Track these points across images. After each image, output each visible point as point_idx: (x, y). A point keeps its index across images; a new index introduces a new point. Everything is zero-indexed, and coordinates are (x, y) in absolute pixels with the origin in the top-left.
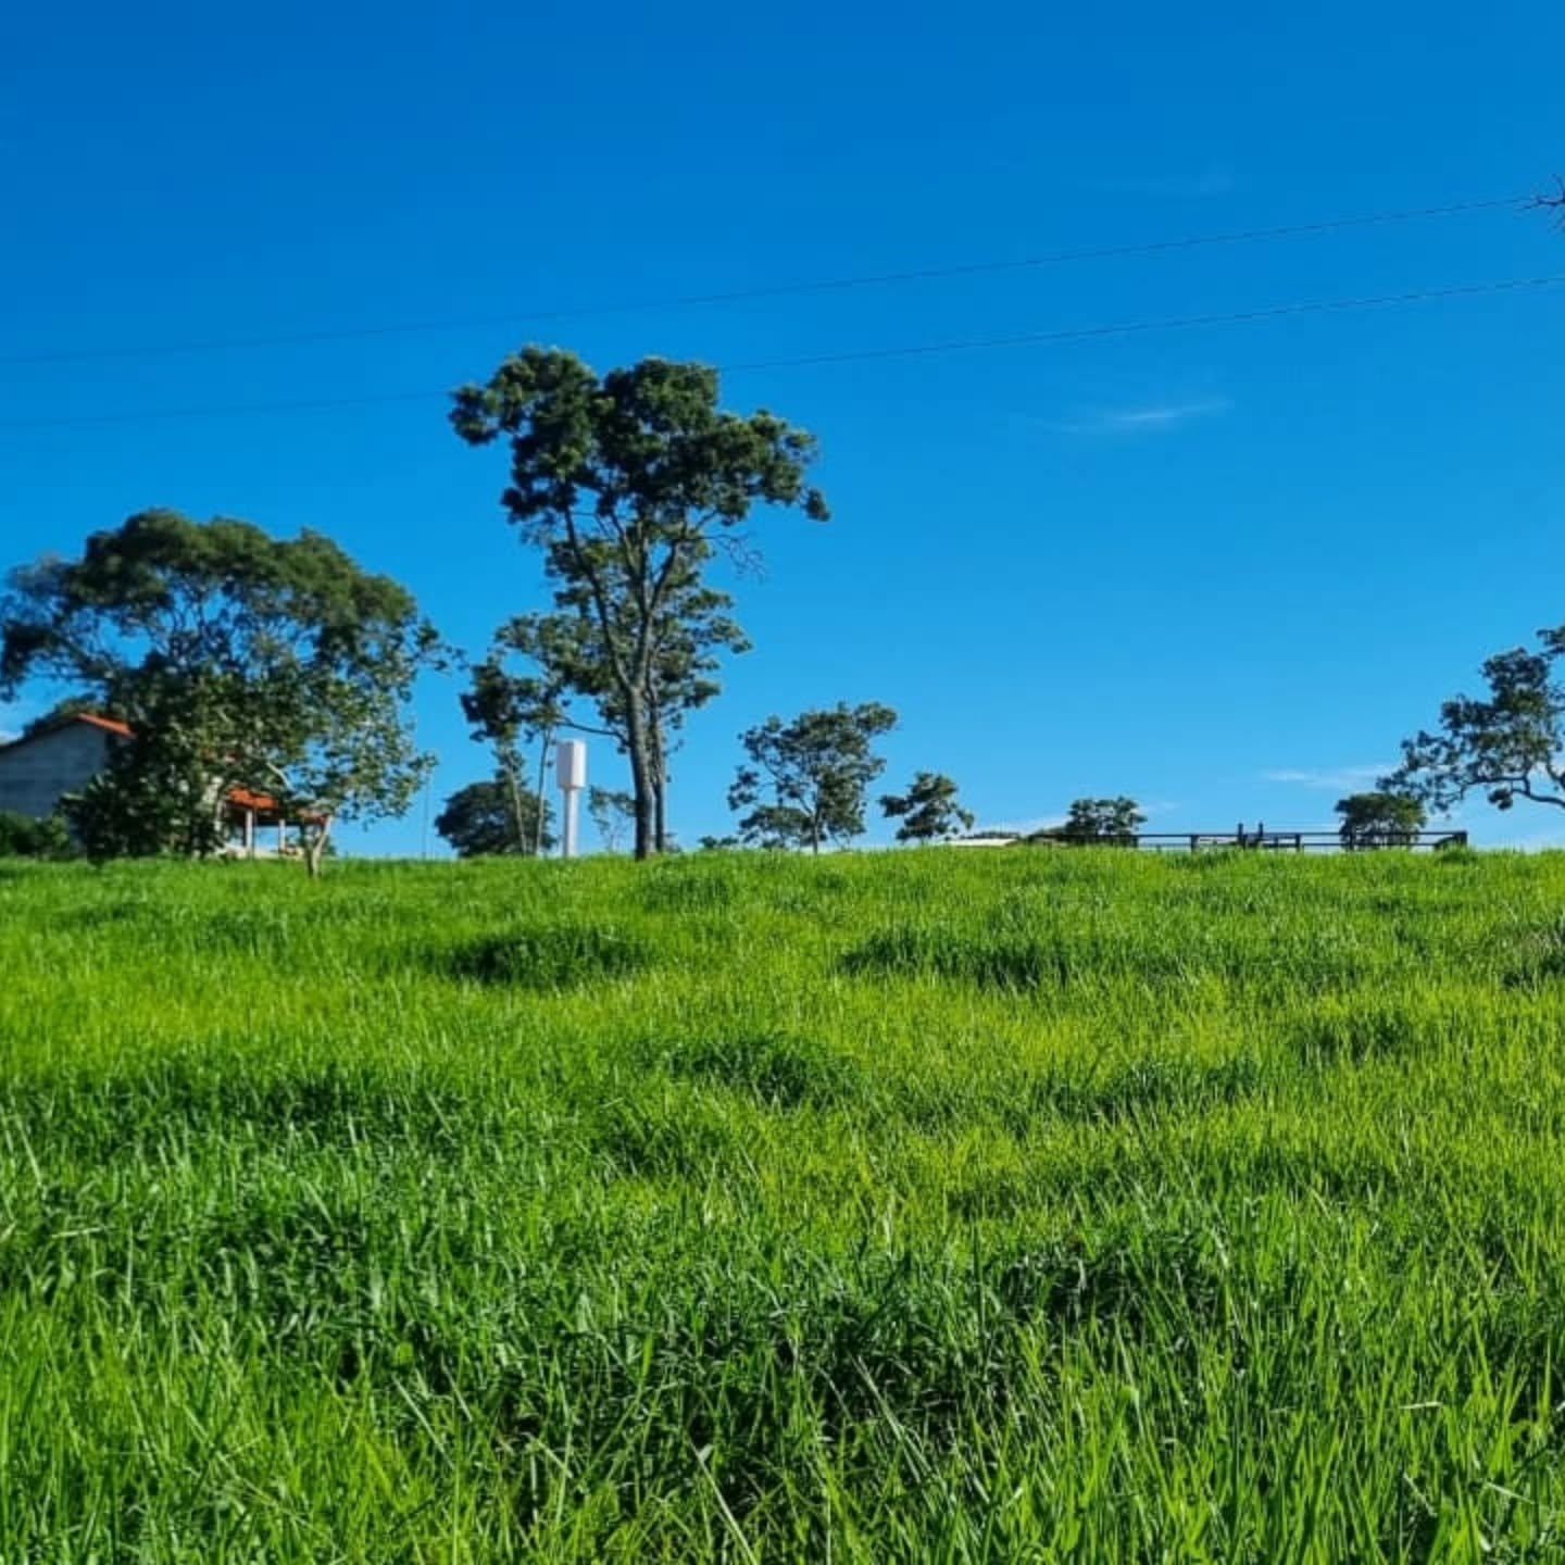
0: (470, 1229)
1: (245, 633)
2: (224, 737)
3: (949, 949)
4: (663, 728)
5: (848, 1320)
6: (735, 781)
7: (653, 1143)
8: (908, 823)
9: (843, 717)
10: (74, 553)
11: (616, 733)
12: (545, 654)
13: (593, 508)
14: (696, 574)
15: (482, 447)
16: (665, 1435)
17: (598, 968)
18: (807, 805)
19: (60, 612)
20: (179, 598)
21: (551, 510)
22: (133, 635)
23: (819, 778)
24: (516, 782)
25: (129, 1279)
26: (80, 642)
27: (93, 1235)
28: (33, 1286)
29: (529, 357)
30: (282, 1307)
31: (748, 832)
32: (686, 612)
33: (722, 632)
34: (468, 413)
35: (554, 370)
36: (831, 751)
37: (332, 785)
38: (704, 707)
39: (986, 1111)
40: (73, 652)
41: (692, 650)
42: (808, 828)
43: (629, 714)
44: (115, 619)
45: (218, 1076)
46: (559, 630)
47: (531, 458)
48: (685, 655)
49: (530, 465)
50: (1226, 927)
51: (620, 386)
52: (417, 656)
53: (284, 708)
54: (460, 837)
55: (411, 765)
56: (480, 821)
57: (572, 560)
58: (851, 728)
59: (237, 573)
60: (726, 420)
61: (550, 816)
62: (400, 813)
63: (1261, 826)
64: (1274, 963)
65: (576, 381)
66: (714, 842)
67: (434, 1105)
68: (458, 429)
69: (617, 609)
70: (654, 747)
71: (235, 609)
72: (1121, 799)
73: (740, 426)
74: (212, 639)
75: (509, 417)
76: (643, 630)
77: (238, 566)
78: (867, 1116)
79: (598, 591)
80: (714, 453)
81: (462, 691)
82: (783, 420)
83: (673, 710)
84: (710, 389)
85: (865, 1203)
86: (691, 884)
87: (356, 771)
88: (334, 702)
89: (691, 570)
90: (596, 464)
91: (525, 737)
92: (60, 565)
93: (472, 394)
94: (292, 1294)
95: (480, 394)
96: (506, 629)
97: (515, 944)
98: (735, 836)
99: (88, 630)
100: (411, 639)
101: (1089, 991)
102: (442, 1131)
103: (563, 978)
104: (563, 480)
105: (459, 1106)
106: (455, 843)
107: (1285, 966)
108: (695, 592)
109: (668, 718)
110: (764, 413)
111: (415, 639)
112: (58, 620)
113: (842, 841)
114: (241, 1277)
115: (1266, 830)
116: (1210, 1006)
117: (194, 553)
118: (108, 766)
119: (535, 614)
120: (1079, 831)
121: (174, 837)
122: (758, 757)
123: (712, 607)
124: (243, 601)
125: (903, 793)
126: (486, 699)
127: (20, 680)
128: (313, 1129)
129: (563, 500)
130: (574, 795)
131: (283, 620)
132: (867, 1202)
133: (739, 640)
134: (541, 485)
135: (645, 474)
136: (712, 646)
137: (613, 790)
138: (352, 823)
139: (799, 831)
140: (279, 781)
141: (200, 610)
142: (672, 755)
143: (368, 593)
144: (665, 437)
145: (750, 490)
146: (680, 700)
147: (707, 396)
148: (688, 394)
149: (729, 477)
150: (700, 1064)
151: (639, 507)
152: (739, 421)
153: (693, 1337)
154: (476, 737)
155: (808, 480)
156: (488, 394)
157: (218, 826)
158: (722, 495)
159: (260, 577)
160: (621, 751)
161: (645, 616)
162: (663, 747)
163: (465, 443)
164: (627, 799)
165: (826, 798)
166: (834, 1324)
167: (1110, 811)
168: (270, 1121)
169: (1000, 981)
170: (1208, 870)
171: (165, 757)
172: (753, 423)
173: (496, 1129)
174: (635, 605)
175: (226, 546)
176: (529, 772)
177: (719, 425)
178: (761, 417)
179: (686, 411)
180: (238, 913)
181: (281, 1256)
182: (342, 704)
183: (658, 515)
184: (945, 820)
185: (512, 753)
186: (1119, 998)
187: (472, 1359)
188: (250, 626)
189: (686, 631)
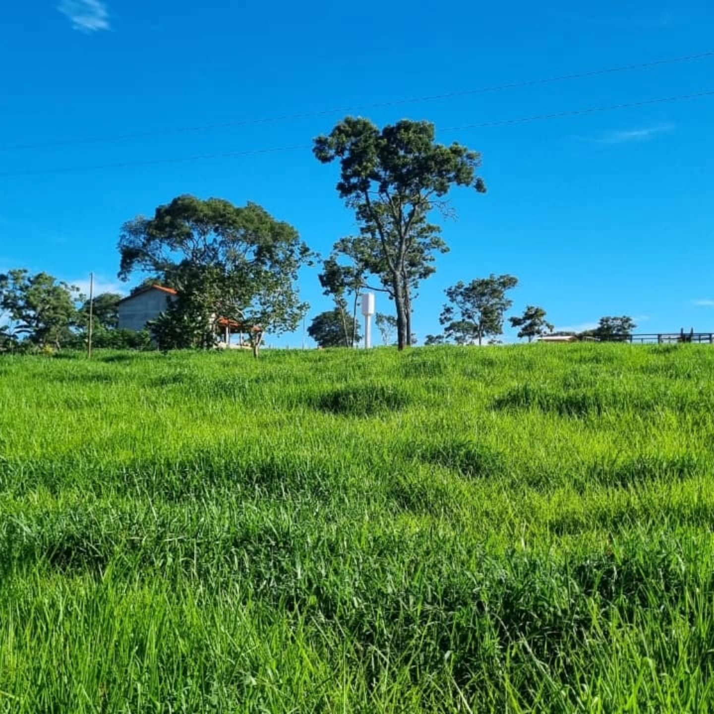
0: (337, 539)
1: (224, 249)
2: (217, 297)
3: (545, 397)
4: (410, 289)
5: (508, 591)
6: (443, 311)
7: (414, 495)
8: (523, 329)
9: (492, 281)
10: (151, 216)
11: (388, 291)
12: (356, 255)
13: (378, 189)
14: (424, 217)
15: (328, 164)
16: (429, 644)
17: (385, 406)
18: (476, 321)
19: (145, 242)
20: (196, 234)
21: (359, 192)
22: (176, 251)
23: (482, 309)
24: (343, 314)
25: (195, 562)
26: (154, 255)
27: (179, 540)
28: (156, 565)
29: (348, 122)
30: (259, 576)
31: (448, 333)
32: (420, 234)
33: (437, 243)
34: (321, 149)
35: (359, 127)
36: (486, 297)
37: (264, 317)
38: (428, 278)
39: (565, 480)
40: (151, 259)
41: (422, 252)
42: (477, 332)
43: (394, 282)
44: (168, 244)
45: (223, 461)
46: (362, 244)
47: (350, 168)
48: (419, 254)
49: (349, 172)
50: (677, 387)
51: (389, 133)
52: (300, 259)
53: (242, 283)
54: (319, 337)
55: (298, 308)
56: (327, 329)
57: (367, 213)
58: (496, 286)
59: (219, 222)
60: (438, 147)
61: (359, 327)
62: (293, 329)
63: (692, 330)
64: (701, 405)
65: (369, 132)
66: (433, 338)
67: (318, 476)
68: (317, 155)
69: (388, 234)
70: (405, 296)
71: (220, 239)
72: (624, 317)
73: (445, 150)
74: (210, 251)
75: (339, 150)
76: (401, 243)
77: (220, 219)
78: (510, 481)
79: (380, 227)
80: (433, 163)
81: (319, 273)
82: (465, 147)
83: (414, 280)
84: (431, 133)
85: (510, 525)
86: (424, 364)
87: (274, 311)
88: (264, 281)
89: (422, 216)
90: (379, 169)
91: (348, 292)
92: (144, 221)
93: (323, 139)
94: (263, 570)
95: (327, 139)
96: (339, 244)
97: (347, 394)
98: (442, 334)
99: (157, 249)
100: (297, 252)
101: (612, 418)
102: (321, 489)
103: (370, 410)
104: (364, 178)
105: (328, 476)
106: (316, 339)
107: (706, 406)
108: (424, 226)
109: (412, 283)
110: (456, 144)
111: (299, 251)
112: (144, 245)
113: (492, 337)
114: (241, 562)
115: (694, 332)
116: (670, 426)
117: (202, 214)
118: (167, 310)
119: (351, 237)
120: (604, 333)
121: (195, 339)
122: (453, 300)
123: (432, 232)
124: (223, 235)
125: (520, 316)
126: (330, 276)
127: (129, 271)
128: (266, 487)
129: (364, 186)
130: (369, 318)
131: (240, 243)
132: (512, 525)
133: (444, 247)
134: (354, 180)
135: (401, 173)
136: (432, 250)
137: (387, 315)
138: (272, 334)
139: (472, 333)
140: (240, 316)
141: (205, 239)
142: (413, 300)
143: (277, 230)
144: (411, 156)
145: (450, 180)
146: (417, 276)
147: (429, 137)
148: (421, 136)
149: (440, 174)
150: (434, 456)
151: (398, 188)
152: (444, 148)
153: (439, 597)
154: (326, 293)
155: (477, 174)
156: (330, 139)
157: (214, 335)
158: (437, 183)
159: (229, 224)
160: (391, 298)
161: (401, 238)
162: (409, 297)
163: (320, 162)
164: (393, 319)
165: (485, 318)
166: (502, 593)
167: (619, 322)
168: (247, 483)
169: (570, 413)
170: (667, 355)
171: (192, 306)
172: (451, 149)
173: (345, 488)
174: (396, 232)
175: (215, 210)
176: (349, 308)
177: (435, 150)
178: (455, 146)
179: (420, 143)
180: (227, 380)
181: (257, 552)
182: (268, 281)
183: (407, 192)
184: (540, 328)
185: (342, 300)
186: (626, 421)
187: (342, 604)
188: (226, 246)
189: (419, 243)
